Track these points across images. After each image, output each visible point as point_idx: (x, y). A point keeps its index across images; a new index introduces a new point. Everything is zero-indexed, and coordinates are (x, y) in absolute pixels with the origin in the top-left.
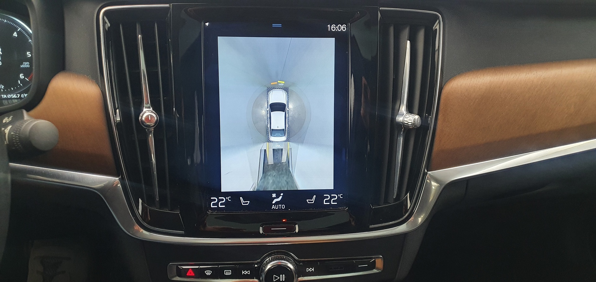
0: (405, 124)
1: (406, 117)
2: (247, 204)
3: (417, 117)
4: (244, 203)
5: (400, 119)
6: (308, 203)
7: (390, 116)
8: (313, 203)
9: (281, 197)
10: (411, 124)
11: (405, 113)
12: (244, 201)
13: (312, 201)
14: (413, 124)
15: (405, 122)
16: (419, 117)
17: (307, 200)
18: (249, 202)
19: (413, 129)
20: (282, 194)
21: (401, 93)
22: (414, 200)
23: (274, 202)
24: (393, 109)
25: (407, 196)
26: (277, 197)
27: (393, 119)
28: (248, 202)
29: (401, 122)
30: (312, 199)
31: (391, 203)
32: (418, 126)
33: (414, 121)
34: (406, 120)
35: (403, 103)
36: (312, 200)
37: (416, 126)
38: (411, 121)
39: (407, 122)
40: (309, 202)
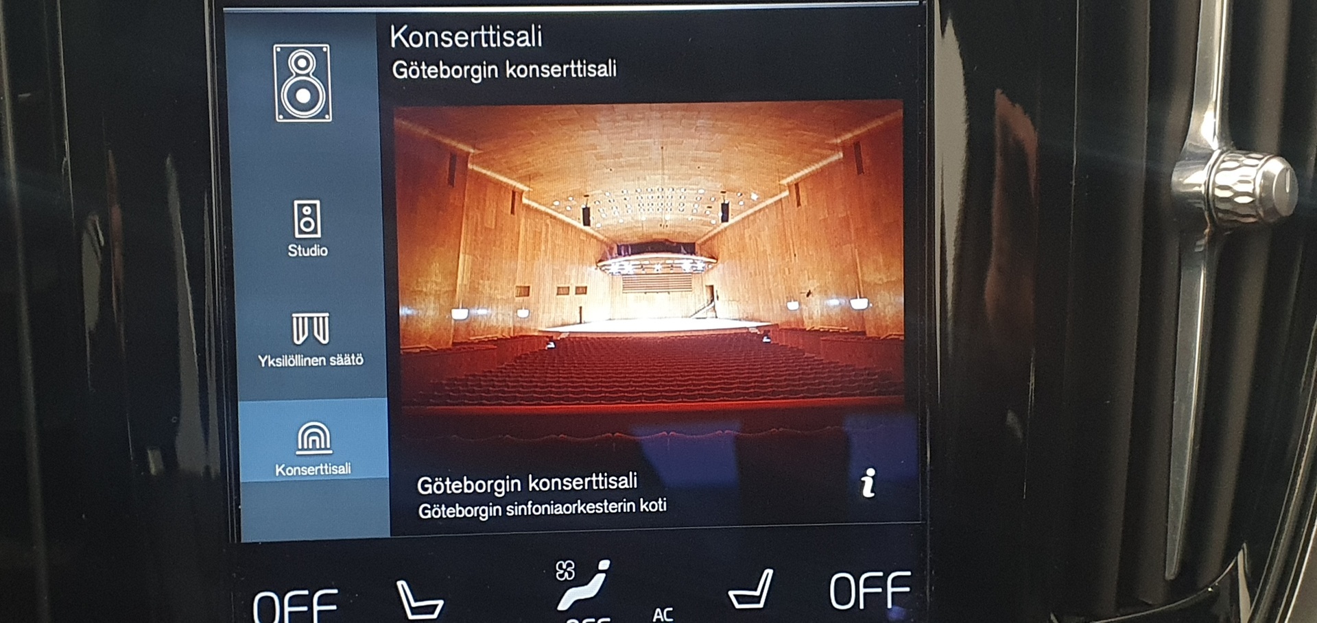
0: (1221, 206)
1: (1224, 166)
2: (432, 613)
3: (1276, 166)
4: (415, 611)
5: (1192, 179)
6: (738, 606)
7: (1138, 162)
8: (761, 605)
9: (599, 579)
10: (1247, 200)
11: (1214, 144)
12: (416, 601)
13: (757, 600)
14: (1262, 201)
15: (1220, 193)
16: (1289, 166)
17: (731, 593)
18: (441, 603)
19: (1259, 228)
20: (604, 565)
21: (1192, 48)
22: (1270, 589)
23: (563, 606)
24: (1156, 131)
25: (1236, 566)
26: (582, 579)
27: (1156, 183)
28: (436, 606)
29: (1198, 195)
30: (755, 590)
31: (1150, 606)
32: (1285, 210)
33: (1263, 188)
34: (1222, 179)
35: (1206, 96)
36: (757, 593)
37: (1274, 211)
38: (1248, 188)
39: (1227, 194)
40: (739, 603)
